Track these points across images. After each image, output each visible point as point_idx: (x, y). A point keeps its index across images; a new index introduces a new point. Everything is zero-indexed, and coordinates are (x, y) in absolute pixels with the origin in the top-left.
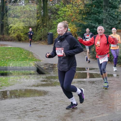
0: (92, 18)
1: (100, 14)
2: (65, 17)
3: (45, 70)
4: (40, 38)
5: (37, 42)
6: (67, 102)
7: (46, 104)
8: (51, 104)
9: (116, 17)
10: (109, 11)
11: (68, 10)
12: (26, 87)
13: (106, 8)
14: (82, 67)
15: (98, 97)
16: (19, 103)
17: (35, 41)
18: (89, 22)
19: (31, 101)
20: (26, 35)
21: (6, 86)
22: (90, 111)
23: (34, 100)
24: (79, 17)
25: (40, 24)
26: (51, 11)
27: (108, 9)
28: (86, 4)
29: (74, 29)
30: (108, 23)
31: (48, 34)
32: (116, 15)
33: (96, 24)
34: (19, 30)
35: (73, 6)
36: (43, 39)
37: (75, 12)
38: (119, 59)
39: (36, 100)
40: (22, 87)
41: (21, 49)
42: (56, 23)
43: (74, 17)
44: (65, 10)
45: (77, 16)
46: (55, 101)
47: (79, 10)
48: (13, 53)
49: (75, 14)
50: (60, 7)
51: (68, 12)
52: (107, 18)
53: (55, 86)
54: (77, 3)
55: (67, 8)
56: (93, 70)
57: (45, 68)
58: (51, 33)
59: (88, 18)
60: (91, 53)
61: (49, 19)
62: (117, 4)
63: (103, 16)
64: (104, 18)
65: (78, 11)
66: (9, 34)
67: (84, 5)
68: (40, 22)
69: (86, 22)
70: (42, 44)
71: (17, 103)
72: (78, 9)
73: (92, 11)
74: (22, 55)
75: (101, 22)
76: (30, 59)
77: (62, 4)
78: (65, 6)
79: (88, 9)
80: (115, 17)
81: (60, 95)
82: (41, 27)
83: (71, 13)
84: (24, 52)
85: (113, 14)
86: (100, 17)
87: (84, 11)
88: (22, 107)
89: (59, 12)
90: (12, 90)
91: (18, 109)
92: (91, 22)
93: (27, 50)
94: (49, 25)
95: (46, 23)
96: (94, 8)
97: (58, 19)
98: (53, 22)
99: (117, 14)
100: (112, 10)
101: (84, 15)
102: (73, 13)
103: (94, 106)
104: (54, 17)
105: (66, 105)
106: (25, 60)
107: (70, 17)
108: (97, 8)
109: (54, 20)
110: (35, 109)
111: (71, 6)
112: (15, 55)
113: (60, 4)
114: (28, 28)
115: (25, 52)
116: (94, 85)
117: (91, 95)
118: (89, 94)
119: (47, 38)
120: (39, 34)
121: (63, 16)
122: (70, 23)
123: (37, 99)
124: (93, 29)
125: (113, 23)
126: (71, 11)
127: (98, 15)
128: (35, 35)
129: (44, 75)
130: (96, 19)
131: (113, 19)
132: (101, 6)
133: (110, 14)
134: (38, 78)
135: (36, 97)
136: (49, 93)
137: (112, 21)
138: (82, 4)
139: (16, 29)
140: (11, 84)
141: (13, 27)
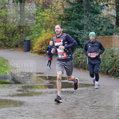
0: (72, 24)
1: (80, 20)
2: (43, 23)
4: (16, 44)
5: (13, 49)
7: (22, 115)
8: (27, 116)
9: (98, 23)
10: (91, 17)
11: (47, 15)
12: (0, 97)
13: (87, 13)
17: (11, 48)
18: (69, 28)
19: (6, 112)
20: (1, 41)
23: (9, 111)
24: (58, 23)
25: (17, 29)
27: (89, 14)
28: (66, 8)
29: (53, 35)
30: (89, 29)
31: (25, 41)
32: (97, 20)
33: (77, 30)
35: (52, 11)
36: (19, 46)
37: (54, 18)
38: (100, 68)
42: (34, 29)
43: (53, 22)
44: (43, 15)
45: (56, 21)
47: (59, 16)
49: (53, 19)
50: (38, 11)
51: (46, 17)
52: (88, 24)
53: (32, 96)
54: (56, 8)
55: (46, 13)
58: (28, 39)
59: (68, 24)
62: (99, 9)
63: (84, 21)
64: (85, 24)
65: (57, 16)
67: (63, 10)
68: (17, 27)
69: (66, 28)
70: (18, 52)
72: (57, 14)
73: (73, 16)
75: (82, 29)
76: (6, 67)
77: (40, 8)
78: (43, 11)
79: (68, 14)
80: (97, 23)
81: (37, 106)
82: (18, 33)
83: (50, 19)
85: (95, 19)
86: (80, 23)
87: (63, 16)
89: (37, 17)
92: (71, 29)
93: (2, 58)
94: (26, 31)
95: (23, 29)
96: (74, 13)
97: (36, 25)
98: (30, 28)
99: (99, 20)
100: (93, 15)
101: (64, 21)
102: (52, 18)
103: (73, 118)
107: (49, 22)
108: (77, 13)
111: (50, 11)
113: (38, 9)
114: (4, 33)
116: (73, 95)
119: (23, 44)
120: (16, 40)
121: (41, 21)
122: (49, 29)
123: (12, 110)
124: (73, 35)
125: (95, 29)
126: (50, 16)
127: (79, 21)
128: (11, 42)
129: (20, 85)
130: (76, 25)
131: (94, 25)
132: (82, 12)
133: (92, 20)
134: (14, 87)
135: (11, 108)
136: (25, 104)
137: (94, 27)
138: (61, 9)
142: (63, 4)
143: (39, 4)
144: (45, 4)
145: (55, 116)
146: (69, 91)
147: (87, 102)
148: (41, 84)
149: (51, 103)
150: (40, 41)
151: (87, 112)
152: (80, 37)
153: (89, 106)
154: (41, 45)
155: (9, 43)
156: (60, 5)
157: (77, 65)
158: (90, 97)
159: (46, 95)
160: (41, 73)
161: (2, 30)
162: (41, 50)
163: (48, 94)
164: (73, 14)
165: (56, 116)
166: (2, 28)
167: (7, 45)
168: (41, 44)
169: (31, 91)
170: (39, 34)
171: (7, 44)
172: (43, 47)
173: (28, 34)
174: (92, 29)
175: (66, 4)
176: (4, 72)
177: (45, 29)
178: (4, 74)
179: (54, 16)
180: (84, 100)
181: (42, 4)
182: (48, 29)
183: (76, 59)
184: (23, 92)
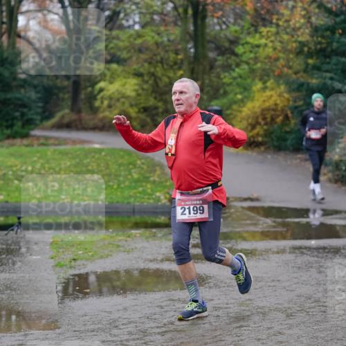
0: (334, 67)
2: (256, 63)
6: (264, 307)
8: (216, 313)
11: (266, 42)
12: (144, 262)
14: (305, 207)
16: (125, 309)
18: (325, 79)
20: (145, 114)
21: (87, 260)
22: (329, 332)
23: (169, 300)
24: (295, 64)
26: (215, 44)
28: (318, 25)
29: (284, 97)
34: (123, 100)
35: (280, 31)
37: (284, 50)
39: (173, 300)
41: (129, 153)
42: (231, 81)
43: (282, 62)
44: (256, 42)
45: (290, 60)
46: (227, 304)
47: (298, 44)
48: (108, 165)
49: (284, 53)
50: (242, 33)
51: (264, 49)
54: (291, 23)
55: (263, 36)
56: (338, 216)
58: (216, 108)
59: (324, 66)
60: (330, 168)
61: (212, 67)
65: (292, 47)
66: (94, 110)
67: (310, 29)
69: (317, 78)
71: (121, 307)
72: (293, 39)
73: (335, 45)
74: (133, 171)
76: (157, 183)
77: (247, 25)
78: (256, 31)
79: (323, 41)
83: (274, 52)
84: (139, 162)
87: (310, 45)
88: (133, 320)
89: (240, 49)
90: (104, 272)
91: (123, 324)
92: (332, 79)
93: (148, 157)
94: (211, 86)
95: (203, 80)
96: (339, 38)
97: (237, 70)
98: (222, 76)
101: (312, 58)
102: (280, 51)
104: (225, 63)
105: (261, 315)
106: (142, 186)
107: (271, 63)
109: (225, 72)
110: (172, 327)
111: (274, 32)
112: (113, 170)
113: (243, 27)
114: (151, 89)
115: (143, 164)
121: (251, 59)
122: (272, 81)
123: (176, 298)
126: (274, 46)
135: (174, 292)
136: (210, 281)
138: (304, 27)
139: (116, 96)
140: (102, 254)
141: (108, 90)
142: (308, 12)
143: (243, 12)
144: (261, 14)
145: (291, 313)
148: (252, 228)
150: (249, 112)
154: (250, 124)
156: (300, 15)
159: (265, 257)
160: (251, 200)
161: (147, 82)
162: (252, 136)
163: (271, 255)
164: (336, 40)
165: (296, 313)
166: (146, 78)
168: (250, 121)
170: (246, 94)
172: (258, 130)
173: (215, 94)
175: (315, 14)
176: (154, 196)
177: (261, 80)
178: (151, 201)
179: (285, 45)
181: (252, 12)
182: (269, 80)
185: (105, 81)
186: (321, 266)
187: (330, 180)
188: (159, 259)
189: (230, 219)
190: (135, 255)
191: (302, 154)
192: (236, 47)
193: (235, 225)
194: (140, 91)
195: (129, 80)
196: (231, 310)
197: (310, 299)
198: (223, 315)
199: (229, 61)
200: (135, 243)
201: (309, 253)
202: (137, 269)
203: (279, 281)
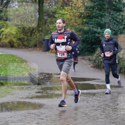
0: (94, 23)
1: (102, 18)
3: (41, 80)
4: (35, 44)
5: (31, 49)
7: (42, 118)
8: (46, 119)
9: (121, 21)
10: (113, 15)
11: (67, 13)
12: (18, 99)
13: (109, 10)
14: (82, 77)
15: (100, 110)
16: (11, 117)
17: (29, 47)
18: (90, 27)
19: (25, 115)
20: (19, 41)
24: (78, 21)
25: (35, 28)
26: (47, 13)
27: (111, 12)
28: (87, 6)
30: (111, 27)
31: (44, 40)
32: (120, 19)
33: (98, 29)
34: (11, 35)
35: (73, 8)
36: (38, 45)
37: (74, 16)
38: (123, 69)
40: (15, 98)
41: (13, 56)
42: (53, 28)
43: (73, 20)
44: (63, 13)
45: (76, 20)
47: (79, 13)
48: (5, 61)
49: (74, 17)
50: (58, 9)
51: (66, 16)
52: (111, 22)
53: (52, 98)
54: (77, 5)
56: (95, 81)
57: (40, 78)
58: (47, 38)
59: (89, 22)
60: (92, 62)
61: (46, 23)
62: (121, 6)
63: (106, 20)
64: (107, 23)
65: (77, 14)
67: (84, 8)
69: (87, 27)
70: (37, 51)
71: (9, 116)
72: (78, 12)
73: (94, 14)
75: (104, 27)
77: (60, 6)
78: (63, 8)
79: (90, 12)
80: (119, 21)
82: (36, 31)
83: (70, 17)
84: (17, 60)
85: (117, 17)
86: (102, 21)
87: (84, 14)
89: (57, 15)
90: (3, 102)
92: (93, 27)
93: (20, 58)
94: (45, 30)
95: (42, 27)
96: (96, 11)
98: (50, 26)
99: (121, 18)
100: (115, 13)
101: (85, 19)
102: (72, 16)
103: (95, 121)
104: (51, 21)
107: (69, 21)
108: (99, 11)
109: (51, 24)
111: (70, 9)
112: (7, 63)
113: (58, 7)
114: (22, 32)
116: (95, 97)
117: (92, 109)
118: (89, 107)
119: (42, 44)
120: (34, 39)
122: (69, 28)
123: (31, 113)
124: (94, 34)
125: (117, 27)
126: (70, 14)
127: (100, 19)
128: (29, 41)
129: (39, 86)
130: (98, 23)
131: (117, 23)
132: (104, 9)
133: (114, 18)
134: (33, 89)
135: (30, 110)
136: (44, 106)
137: (116, 26)
138: (82, 7)
139: (8, 34)
140: (2, 96)
141: (5, 32)
142: (83, 1)
143: (58, 1)
144: (65, 2)
146: (91, 93)
147: (110, 104)
149: (72, 105)
151: (110, 115)
152: (101, 36)
153: (111, 109)
155: (27, 42)
157: (99, 65)
158: (112, 99)
161: (20, 28)
163: (68, 96)
164: (94, 12)
167: (25, 45)
169: (50, 93)
171: (25, 43)
173: (47, 33)
174: (115, 27)
175: (86, 2)
179: (74, 14)
180: (106, 103)
181: (62, 1)
182: (68, 27)
183: (97, 59)
184: (42, 94)
185: (4, 28)
186: (88, 101)
187: (92, 67)
188: (24, 97)
189: (52, 82)
190: (15, 96)
191: (81, 56)
192: (55, 15)
193: (54, 84)
194: (18, 32)
195: (13, 28)
196: (53, 118)
197: (83, 113)
198: (49, 120)
199: (53, 20)
200: (15, 91)
201: (83, 95)
202: (16, 102)
203: (71, 106)
